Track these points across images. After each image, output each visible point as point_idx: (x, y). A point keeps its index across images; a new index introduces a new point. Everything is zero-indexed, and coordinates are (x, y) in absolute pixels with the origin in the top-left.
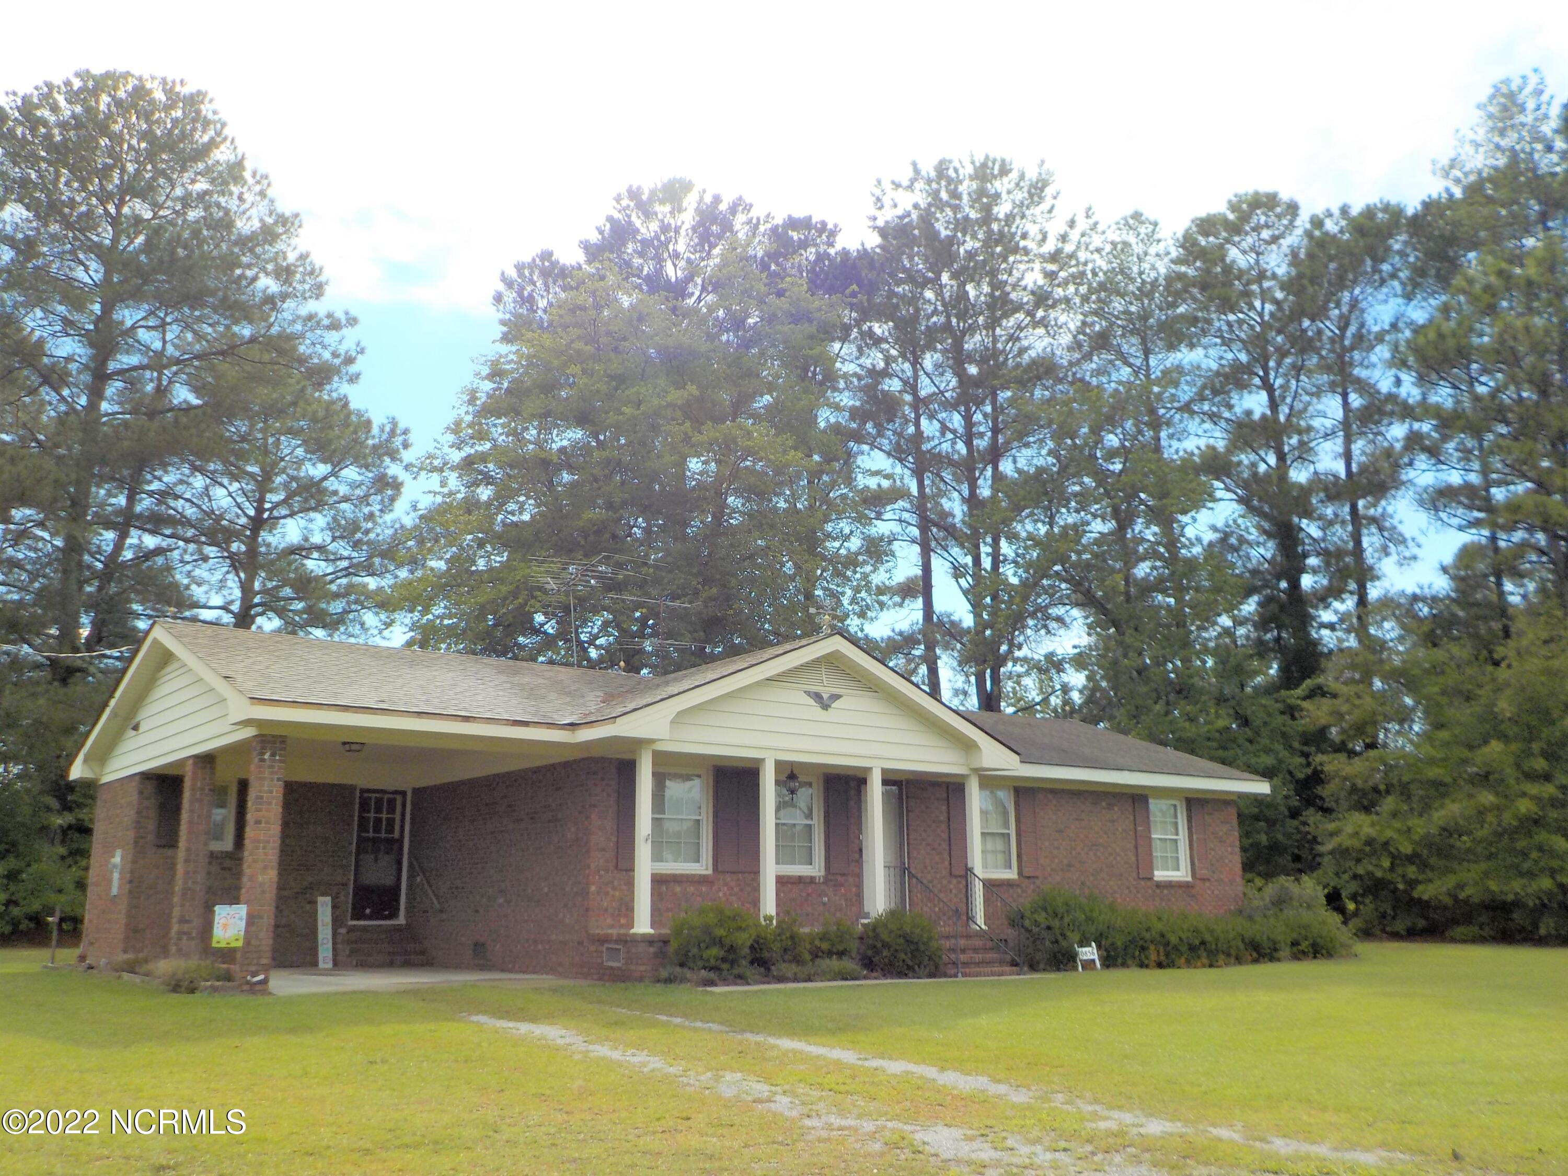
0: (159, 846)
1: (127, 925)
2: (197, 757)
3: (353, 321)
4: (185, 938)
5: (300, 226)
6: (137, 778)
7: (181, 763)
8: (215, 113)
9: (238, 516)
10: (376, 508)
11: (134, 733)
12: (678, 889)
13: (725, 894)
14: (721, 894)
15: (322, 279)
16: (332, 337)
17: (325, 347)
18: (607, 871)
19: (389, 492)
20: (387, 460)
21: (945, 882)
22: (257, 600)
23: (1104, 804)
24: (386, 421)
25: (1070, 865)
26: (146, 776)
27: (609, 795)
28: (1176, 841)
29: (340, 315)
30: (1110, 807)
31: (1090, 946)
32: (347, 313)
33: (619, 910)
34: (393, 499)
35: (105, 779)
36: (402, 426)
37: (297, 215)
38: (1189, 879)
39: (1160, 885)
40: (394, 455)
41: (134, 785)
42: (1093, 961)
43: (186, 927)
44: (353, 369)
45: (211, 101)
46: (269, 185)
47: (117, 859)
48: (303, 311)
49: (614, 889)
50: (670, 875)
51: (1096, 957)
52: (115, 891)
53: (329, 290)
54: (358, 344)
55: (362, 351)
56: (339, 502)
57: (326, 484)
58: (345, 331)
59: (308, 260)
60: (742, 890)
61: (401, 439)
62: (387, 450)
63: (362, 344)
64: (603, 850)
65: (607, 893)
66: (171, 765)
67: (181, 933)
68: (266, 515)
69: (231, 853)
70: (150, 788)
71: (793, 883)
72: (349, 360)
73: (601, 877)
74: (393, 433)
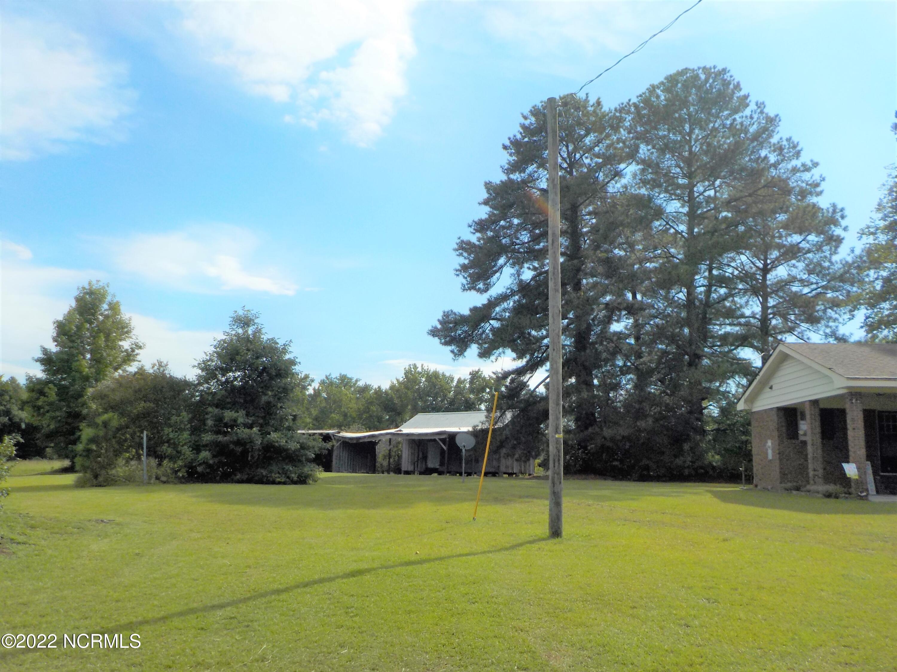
0: (788, 438)
1: (780, 472)
2: (810, 401)
3: (816, 164)
4: (816, 477)
5: (780, 121)
6: (775, 410)
7: (803, 403)
8: (731, 76)
9: (751, 268)
10: (827, 254)
11: (770, 390)
15: (799, 148)
16: (806, 176)
17: (803, 182)
19: (834, 243)
20: (832, 226)
22: (770, 311)
24: (829, 206)
26: (779, 409)
29: (809, 164)
32: (812, 161)
34: (837, 247)
35: (754, 410)
36: (839, 206)
37: (777, 116)
40: (836, 223)
41: (774, 412)
43: (816, 473)
44: (818, 189)
45: (729, 71)
46: (764, 107)
47: (769, 443)
48: (790, 166)
52: (770, 457)
53: (803, 154)
54: (821, 176)
55: (824, 179)
56: (806, 254)
57: (801, 245)
58: (814, 171)
59: (791, 141)
61: (839, 214)
62: (833, 221)
63: (823, 176)
66: (795, 404)
67: (815, 476)
68: (769, 267)
70: (781, 414)
72: (817, 185)
74: (834, 211)
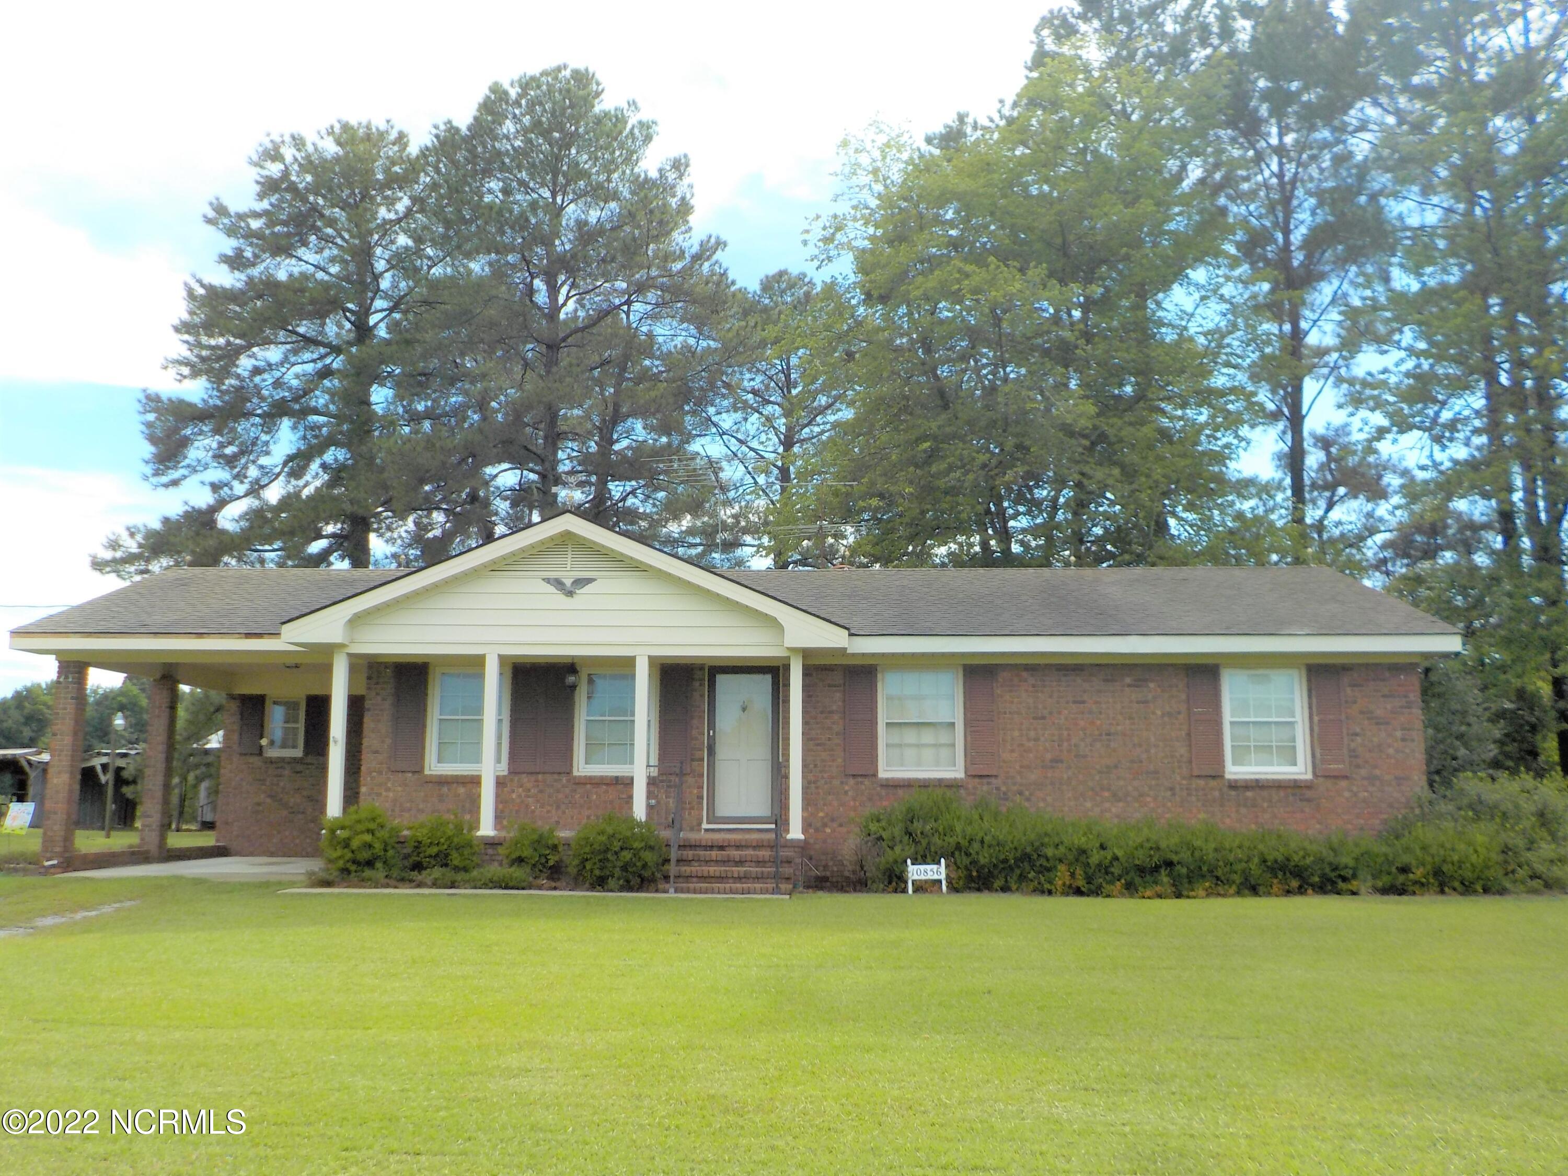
0: (241, 754)
12: (461, 790)
13: (520, 796)
14: (514, 796)
18: (380, 773)
21: (836, 782)
23: (1128, 680)
25: (1057, 761)
27: (384, 699)
28: (1291, 724)
30: (1139, 683)
31: (939, 863)
33: (393, 811)
38: (1309, 776)
39: (1234, 786)
42: (940, 881)
49: (388, 790)
50: (452, 776)
51: (943, 877)
60: (541, 791)
64: (376, 752)
65: (379, 795)
69: (301, 759)
70: (234, 706)
71: (607, 784)
73: (373, 778)
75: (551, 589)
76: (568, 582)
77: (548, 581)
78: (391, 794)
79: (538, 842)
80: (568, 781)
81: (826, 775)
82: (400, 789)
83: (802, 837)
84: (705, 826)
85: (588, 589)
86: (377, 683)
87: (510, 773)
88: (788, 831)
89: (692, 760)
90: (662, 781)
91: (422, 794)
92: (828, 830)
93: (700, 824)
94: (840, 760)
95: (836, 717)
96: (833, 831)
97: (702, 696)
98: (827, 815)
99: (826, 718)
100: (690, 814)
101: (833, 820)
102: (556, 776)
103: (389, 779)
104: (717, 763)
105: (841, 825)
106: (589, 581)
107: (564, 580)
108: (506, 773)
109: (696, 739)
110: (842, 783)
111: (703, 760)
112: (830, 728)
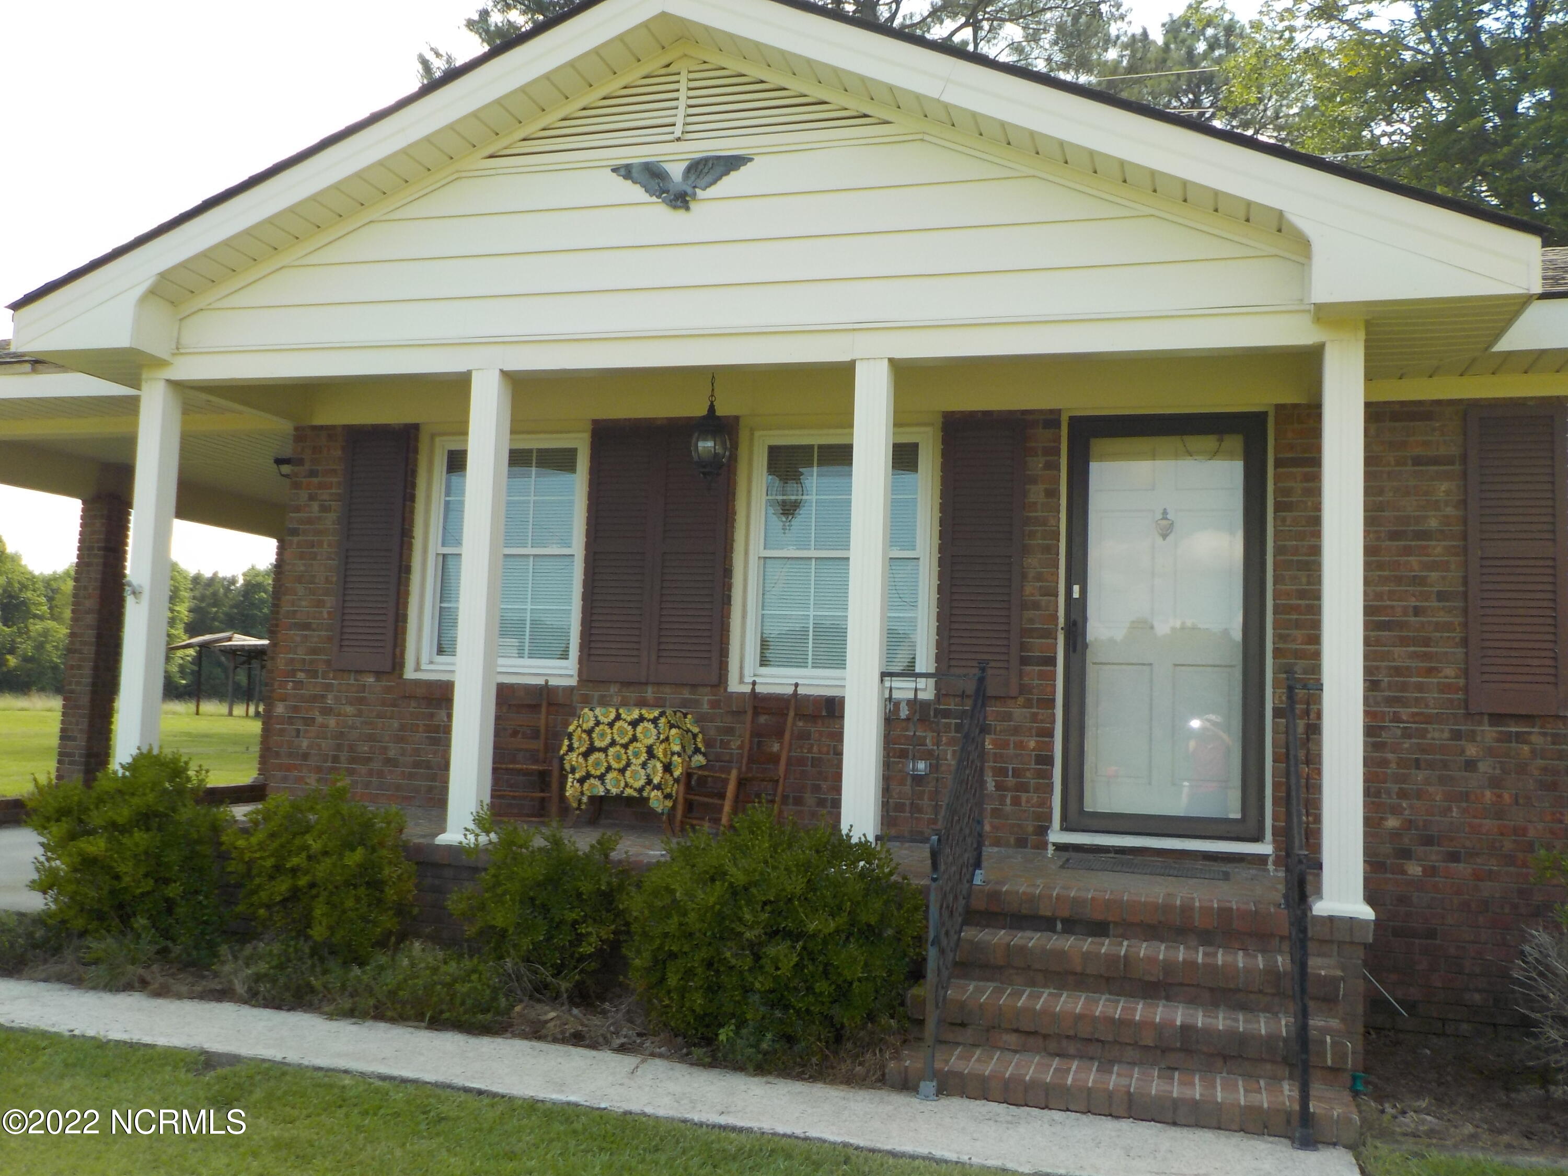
18: (313, 674)
27: (324, 509)
49: (327, 711)
64: (307, 626)
71: (806, 717)
73: (299, 684)
75: (635, 192)
76: (676, 171)
77: (626, 172)
78: (332, 722)
79: (553, 881)
80: (714, 704)
81: (1405, 713)
82: (349, 709)
83: (1366, 913)
84: (1056, 836)
85: (730, 183)
86: (313, 473)
87: (581, 680)
88: (1319, 893)
89: (1024, 661)
90: (946, 714)
91: (396, 724)
92: (1414, 869)
93: (1043, 830)
94: (1450, 671)
95: (1438, 548)
96: (1431, 871)
97: (1053, 493)
98: (1409, 824)
99: (1407, 551)
100: (1016, 802)
101: (1428, 841)
102: (686, 694)
103: (328, 687)
104: (1091, 671)
105: (1454, 857)
106: (733, 163)
107: (668, 167)
108: (573, 682)
109: (1036, 606)
110: (1457, 735)
111: (1052, 661)
112: (1418, 581)
